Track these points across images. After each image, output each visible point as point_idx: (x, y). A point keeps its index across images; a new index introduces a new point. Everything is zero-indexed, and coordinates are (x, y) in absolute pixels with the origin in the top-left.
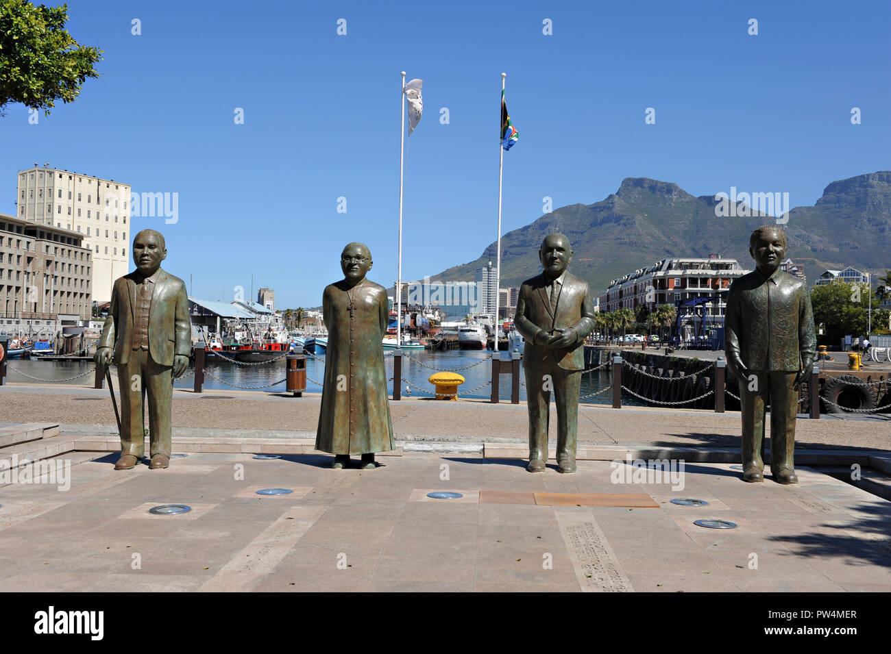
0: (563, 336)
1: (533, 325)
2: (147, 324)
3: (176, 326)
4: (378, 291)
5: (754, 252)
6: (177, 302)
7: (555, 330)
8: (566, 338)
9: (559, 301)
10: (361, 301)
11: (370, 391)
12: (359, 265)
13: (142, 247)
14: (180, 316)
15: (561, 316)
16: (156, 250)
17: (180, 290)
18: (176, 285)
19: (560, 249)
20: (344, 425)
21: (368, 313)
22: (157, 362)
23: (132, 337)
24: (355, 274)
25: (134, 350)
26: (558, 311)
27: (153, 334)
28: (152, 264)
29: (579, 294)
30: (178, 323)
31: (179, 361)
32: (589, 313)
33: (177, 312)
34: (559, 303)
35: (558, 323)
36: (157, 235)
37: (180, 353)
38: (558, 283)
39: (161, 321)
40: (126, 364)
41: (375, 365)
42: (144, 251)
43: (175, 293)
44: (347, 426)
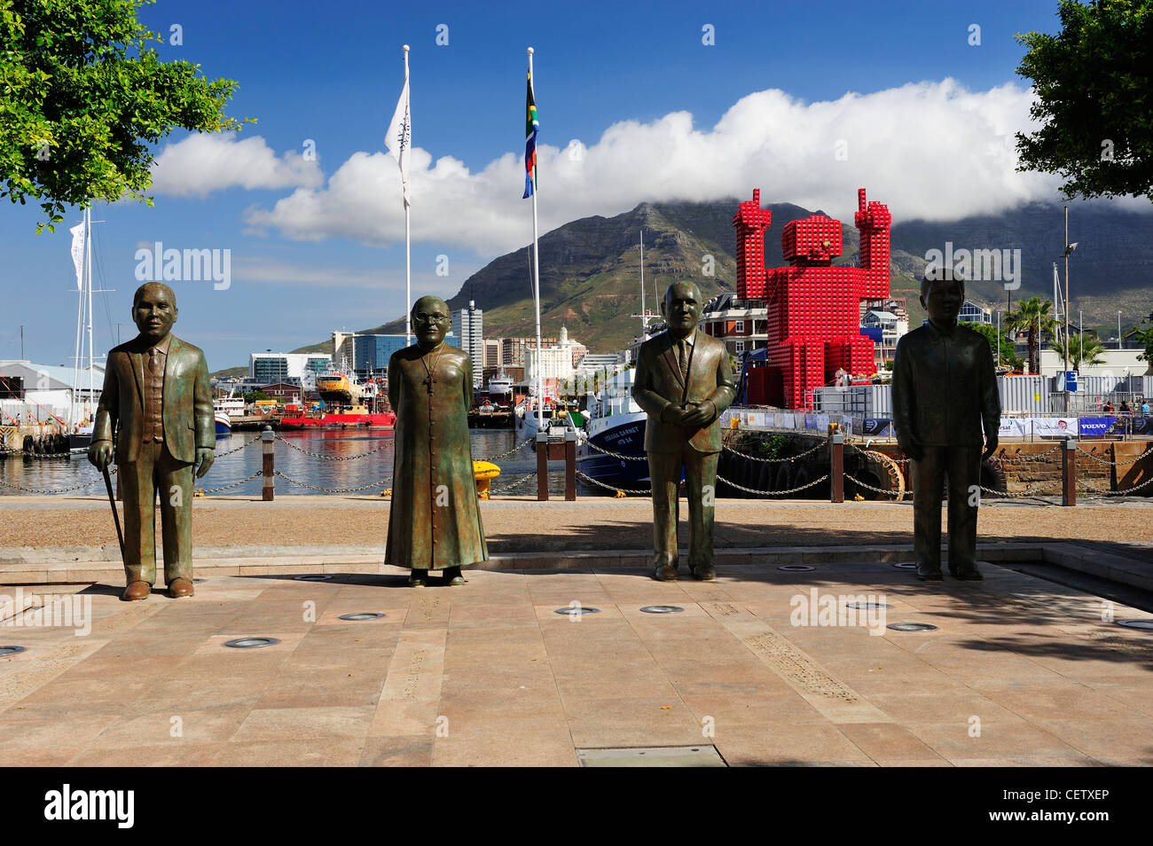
0: (700, 411)
1: (660, 397)
2: (160, 409)
3: (196, 410)
4: (462, 358)
5: (926, 302)
6: (196, 379)
7: (688, 403)
8: (703, 412)
9: (692, 367)
10: (442, 371)
11: (458, 487)
12: (438, 325)
13: (149, 306)
14: (201, 397)
15: (694, 385)
16: (167, 310)
17: (198, 363)
18: (194, 357)
19: (691, 301)
20: (425, 532)
21: (450, 388)
22: (175, 457)
23: (141, 425)
24: (433, 337)
25: (146, 442)
26: (690, 380)
27: (169, 421)
28: (163, 329)
29: (714, 357)
30: (199, 407)
31: (203, 455)
32: (728, 381)
33: (197, 391)
34: (691, 370)
35: (691, 394)
36: (167, 290)
37: (204, 445)
38: (688, 344)
39: (179, 403)
40: (135, 462)
41: (461, 454)
42: (151, 312)
43: (193, 367)
44: (429, 532)
